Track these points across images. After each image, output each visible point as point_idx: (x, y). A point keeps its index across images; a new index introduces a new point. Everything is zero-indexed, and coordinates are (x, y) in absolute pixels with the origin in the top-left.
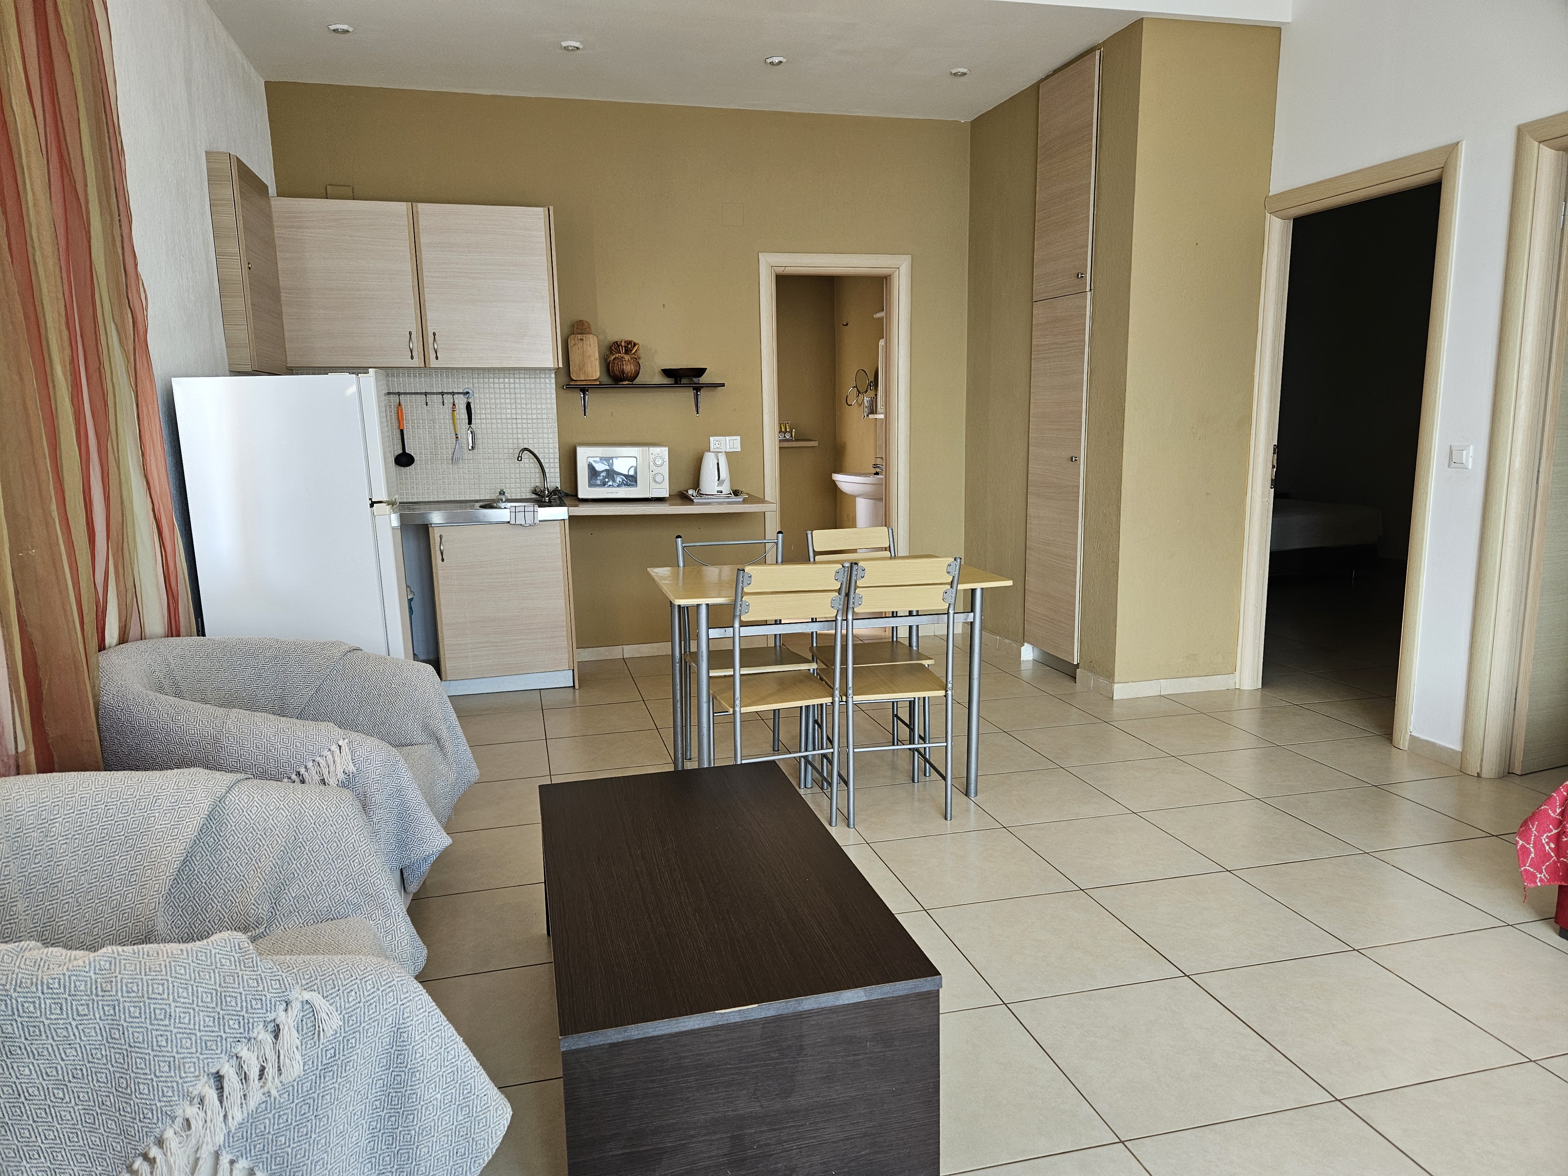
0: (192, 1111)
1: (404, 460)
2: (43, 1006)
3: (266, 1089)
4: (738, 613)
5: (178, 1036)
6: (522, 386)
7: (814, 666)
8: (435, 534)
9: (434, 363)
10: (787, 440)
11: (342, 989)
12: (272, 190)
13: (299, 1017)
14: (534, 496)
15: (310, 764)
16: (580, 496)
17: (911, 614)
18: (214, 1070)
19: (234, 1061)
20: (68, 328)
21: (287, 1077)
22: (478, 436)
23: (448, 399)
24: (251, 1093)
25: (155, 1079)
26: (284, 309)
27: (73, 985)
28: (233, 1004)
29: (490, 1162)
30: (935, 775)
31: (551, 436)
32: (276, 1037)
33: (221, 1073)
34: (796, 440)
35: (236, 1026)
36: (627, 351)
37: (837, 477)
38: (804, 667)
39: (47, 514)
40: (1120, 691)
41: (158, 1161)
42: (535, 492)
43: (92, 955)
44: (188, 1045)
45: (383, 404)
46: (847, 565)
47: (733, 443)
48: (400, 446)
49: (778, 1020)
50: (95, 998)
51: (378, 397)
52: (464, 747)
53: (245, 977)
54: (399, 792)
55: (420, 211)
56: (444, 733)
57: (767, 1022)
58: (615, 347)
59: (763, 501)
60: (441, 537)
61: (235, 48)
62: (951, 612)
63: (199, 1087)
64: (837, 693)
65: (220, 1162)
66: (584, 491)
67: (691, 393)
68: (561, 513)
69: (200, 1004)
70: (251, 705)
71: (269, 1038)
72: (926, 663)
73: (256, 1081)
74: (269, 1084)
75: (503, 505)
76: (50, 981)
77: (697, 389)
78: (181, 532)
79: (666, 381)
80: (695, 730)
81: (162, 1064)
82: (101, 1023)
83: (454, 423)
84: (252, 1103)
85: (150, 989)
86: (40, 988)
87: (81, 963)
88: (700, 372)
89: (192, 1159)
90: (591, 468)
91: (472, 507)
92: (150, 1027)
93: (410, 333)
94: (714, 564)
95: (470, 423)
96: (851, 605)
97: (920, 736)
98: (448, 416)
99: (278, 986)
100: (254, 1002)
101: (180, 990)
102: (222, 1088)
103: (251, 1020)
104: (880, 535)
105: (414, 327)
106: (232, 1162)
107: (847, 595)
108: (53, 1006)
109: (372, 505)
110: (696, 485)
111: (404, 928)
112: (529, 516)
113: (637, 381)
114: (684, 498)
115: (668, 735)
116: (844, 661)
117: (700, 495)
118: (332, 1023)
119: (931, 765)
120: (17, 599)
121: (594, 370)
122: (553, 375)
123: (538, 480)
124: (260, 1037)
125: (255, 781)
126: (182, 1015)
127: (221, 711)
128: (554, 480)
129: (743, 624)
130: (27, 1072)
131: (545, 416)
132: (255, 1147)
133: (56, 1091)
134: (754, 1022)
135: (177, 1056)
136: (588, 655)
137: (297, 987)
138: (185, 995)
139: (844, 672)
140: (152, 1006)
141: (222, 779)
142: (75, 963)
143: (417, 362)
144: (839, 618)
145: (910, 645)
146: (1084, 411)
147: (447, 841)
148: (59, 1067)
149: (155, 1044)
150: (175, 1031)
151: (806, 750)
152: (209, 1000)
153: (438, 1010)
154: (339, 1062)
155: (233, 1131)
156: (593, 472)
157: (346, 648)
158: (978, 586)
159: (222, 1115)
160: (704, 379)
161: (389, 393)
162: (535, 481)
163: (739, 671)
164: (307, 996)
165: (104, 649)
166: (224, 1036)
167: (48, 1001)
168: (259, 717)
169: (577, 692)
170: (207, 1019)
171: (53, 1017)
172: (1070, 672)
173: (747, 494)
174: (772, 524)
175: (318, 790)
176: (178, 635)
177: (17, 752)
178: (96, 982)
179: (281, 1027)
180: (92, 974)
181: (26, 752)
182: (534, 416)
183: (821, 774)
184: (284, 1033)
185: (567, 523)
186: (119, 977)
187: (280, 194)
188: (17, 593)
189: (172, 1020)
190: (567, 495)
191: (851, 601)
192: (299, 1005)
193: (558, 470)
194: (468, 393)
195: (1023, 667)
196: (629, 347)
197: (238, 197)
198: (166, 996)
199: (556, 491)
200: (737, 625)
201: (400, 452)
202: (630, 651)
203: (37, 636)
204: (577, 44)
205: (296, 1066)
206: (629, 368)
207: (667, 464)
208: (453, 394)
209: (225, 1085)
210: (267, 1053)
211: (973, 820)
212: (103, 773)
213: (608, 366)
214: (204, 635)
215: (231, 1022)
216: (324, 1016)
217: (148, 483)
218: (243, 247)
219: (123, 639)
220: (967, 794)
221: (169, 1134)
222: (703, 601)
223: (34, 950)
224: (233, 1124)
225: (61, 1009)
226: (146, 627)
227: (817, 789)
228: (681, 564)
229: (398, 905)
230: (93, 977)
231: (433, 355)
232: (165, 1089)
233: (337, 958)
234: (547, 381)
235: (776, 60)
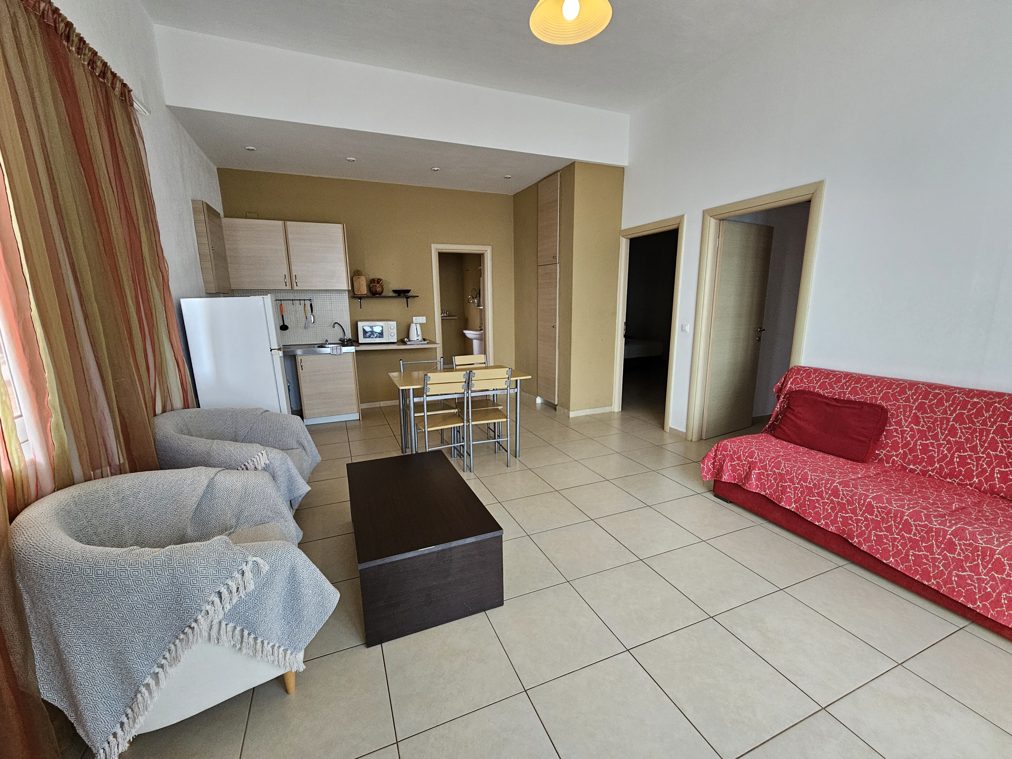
0: (208, 607)
1: (284, 328)
2: (142, 572)
3: (239, 596)
4: (425, 392)
5: (202, 579)
6: (334, 297)
7: (456, 410)
8: (299, 359)
9: (296, 288)
10: (445, 316)
11: (269, 555)
12: (222, 214)
13: (252, 567)
14: (340, 342)
15: (250, 461)
16: (360, 342)
17: (494, 390)
18: (217, 591)
19: (226, 586)
20: (133, 283)
21: (248, 590)
22: (316, 317)
23: (302, 302)
24: (234, 598)
25: (192, 596)
26: (229, 265)
27: (154, 563)
28: (224, 564)
29: (332, 614)
30: (504, 450)
31: (347, 317)
32: (243, 575)
33: (220, 591)
34: (449, 316)
35: (226, 573)
36: (378, 283)
37: (465, 332)
38: (452, 411)
39: (128, 363)
40: (572, 414)
41: (195, 628)
42: (340, 340)
43: (162, 550)
44: (206, 582)
45: (274, 304)
46: (468, 372)
47: (423, 320)
48: (282, 322)
49: (443, 551)
50: (165, 567)
51: (272, 301)
52: (315, 449)
53: (229, 554)
54: (288, 470)
55: (288, 224)
56: (306, 444)
57: (438, 552)
58: (373, 281)
59: (435, 343)
60: (301, 360)
61: (202, 154)
62: (508, 389)
63: (211, 598)
64: (465, 421)
65: (222, 625)
66: (361, 340)
67: (405, 300)
68: (352, 349)
69: (210, 565)
70: (222, 437)
71: (240, 576)
72: (500, 408)
73: (235, 593)
74: (241, 593)
75: (327, 346)
76: (145, 562)
77: (408, 298)
78: (187, 363)
79: (394, 295)
80: (409, 436)
81: (195, 590)
82: (168, 577)
83: (305, 312)
84: (234, 602)
85: (189, 561)
86: (140, 565)
87: (157, 553)
88: (409, 291)
89: (209, 625)
90: (364, 330)
91: (314, 347)
92: (189, 576)
93: (285, 275)
94: (416, 371)
95: (312, 312)
96: (470, 387)
97: (498, 436)
98: (303, 309)
99: (242, 556)
100: (233, 563)
101: (201, 561)
102: (221, 597)
103: (232, 570)
104: (482, 358)
105: (286, 272)
106: (227, 625)
107: (468, 383)
108: (146, 572)
109: (271, 351)
110: (408, 337)
111: (292, 525)
112: (339, 351)
113: (382, 295)
114: (402, 342)
115: (399, 438)
116: (468, 408)
117: (410, 341)
118: (265, 568)
119: (502, 447)
120: (117, 400)
121: (363, 290)
122: (347, 292)
123: (342, 335)
124: (236, 576)
125: (227, 471)
126: (203, 571)
127: (209, 441)
128: (349, 335)
129: (427, 396)
130: (136, 599)
131: (344, 309)
132: (236, 618)
133: (149, 605)
134: (434, 553)
135: (202, 587)
136: (364, 406)
137: (250, 556)
138: (204, 562)
139: (468, 412)
140: (190, 568)
141: (212, 471)
142: (155, 554)
143: (288, 287)
144: (465, 392)
145: (494, 401)
146: (557, 308)
147: (309, 488)
148: (150, 596)
149: (192, 583)
150: (200, 577)
151: (454, 444)
152: (214, 564)
153: (309, 560)
154: (269, 583)
155: (227, 613)
156: (365, 332)
157: (262, 411)
158: (518, 378)
159: (222, 607)
160: (410, 294)
161: (276, 300)
162: (341, 336)
163: (426, 414)
164: (255, 559)
165: (156, 416)
166: (221, 577)
167: (144, 570)
168: (227, 443)
169: (361, 422)
170: (213, 571)
171: (146, 576)
172: (554, 407)
173: (429, 340)
174: (440, 353)
175: (254, 473)
176: (189, 408)
177: (120, 464)
178: (165, 561)
179: (245, 572)
180: (162, 557)
181: (124, 463)
182: (340, 309)
183: (460, 452)
184: (246, 574)
185: (355, 353)
186: (175, 558)
187: (225, 217)
188: (116, 397)
189: (199, 573)
190: (354, 341)
191: (470, 386)
192: (252, 563)
193: (350, 331)
194: (311, 300)
195: (537, 406)
196: (379, 281)
197: (207, 219)
198: (195, 564)
199: (349, 340)
200: (425, 396)
201: (282, 324)
202: (382, 404)
203: (126, 415)
204: (354, 159)
205: (252, 586)
206: (379, 289)
207: (395, 328)
208: (304, 300)
209: (223, 596)
210: (239, 582)
211: (518, 466)
212: (160, 471)
213: (370, 289)
214: (199, 407)
215: (224, 571)
216: (262, 566)
217: (172, 345)
218: (210, 240)
219: (164, 411)
220: (516, 457)
221: (200, 617)
222: (411, 387)
223: (137, 550)
224: (226, 611)
225: (150, 573)
226: (174, 405)
227: (459, 458)
228: (402, 371)
229: (289, 515)
230: (163, 558)
231: (295, 285)
232: (197, 600)
233: (266, 543)
234: (345, 294)
235: (436, 169)
